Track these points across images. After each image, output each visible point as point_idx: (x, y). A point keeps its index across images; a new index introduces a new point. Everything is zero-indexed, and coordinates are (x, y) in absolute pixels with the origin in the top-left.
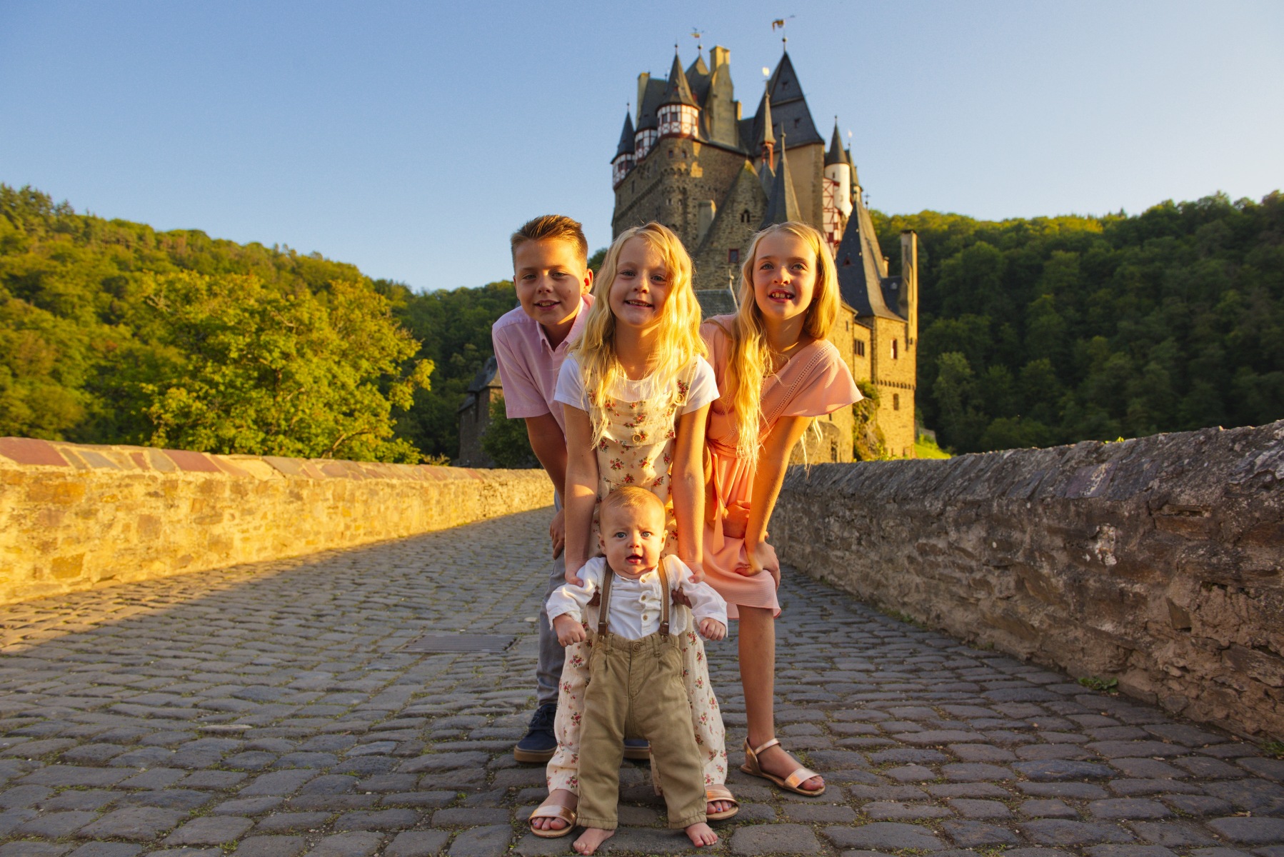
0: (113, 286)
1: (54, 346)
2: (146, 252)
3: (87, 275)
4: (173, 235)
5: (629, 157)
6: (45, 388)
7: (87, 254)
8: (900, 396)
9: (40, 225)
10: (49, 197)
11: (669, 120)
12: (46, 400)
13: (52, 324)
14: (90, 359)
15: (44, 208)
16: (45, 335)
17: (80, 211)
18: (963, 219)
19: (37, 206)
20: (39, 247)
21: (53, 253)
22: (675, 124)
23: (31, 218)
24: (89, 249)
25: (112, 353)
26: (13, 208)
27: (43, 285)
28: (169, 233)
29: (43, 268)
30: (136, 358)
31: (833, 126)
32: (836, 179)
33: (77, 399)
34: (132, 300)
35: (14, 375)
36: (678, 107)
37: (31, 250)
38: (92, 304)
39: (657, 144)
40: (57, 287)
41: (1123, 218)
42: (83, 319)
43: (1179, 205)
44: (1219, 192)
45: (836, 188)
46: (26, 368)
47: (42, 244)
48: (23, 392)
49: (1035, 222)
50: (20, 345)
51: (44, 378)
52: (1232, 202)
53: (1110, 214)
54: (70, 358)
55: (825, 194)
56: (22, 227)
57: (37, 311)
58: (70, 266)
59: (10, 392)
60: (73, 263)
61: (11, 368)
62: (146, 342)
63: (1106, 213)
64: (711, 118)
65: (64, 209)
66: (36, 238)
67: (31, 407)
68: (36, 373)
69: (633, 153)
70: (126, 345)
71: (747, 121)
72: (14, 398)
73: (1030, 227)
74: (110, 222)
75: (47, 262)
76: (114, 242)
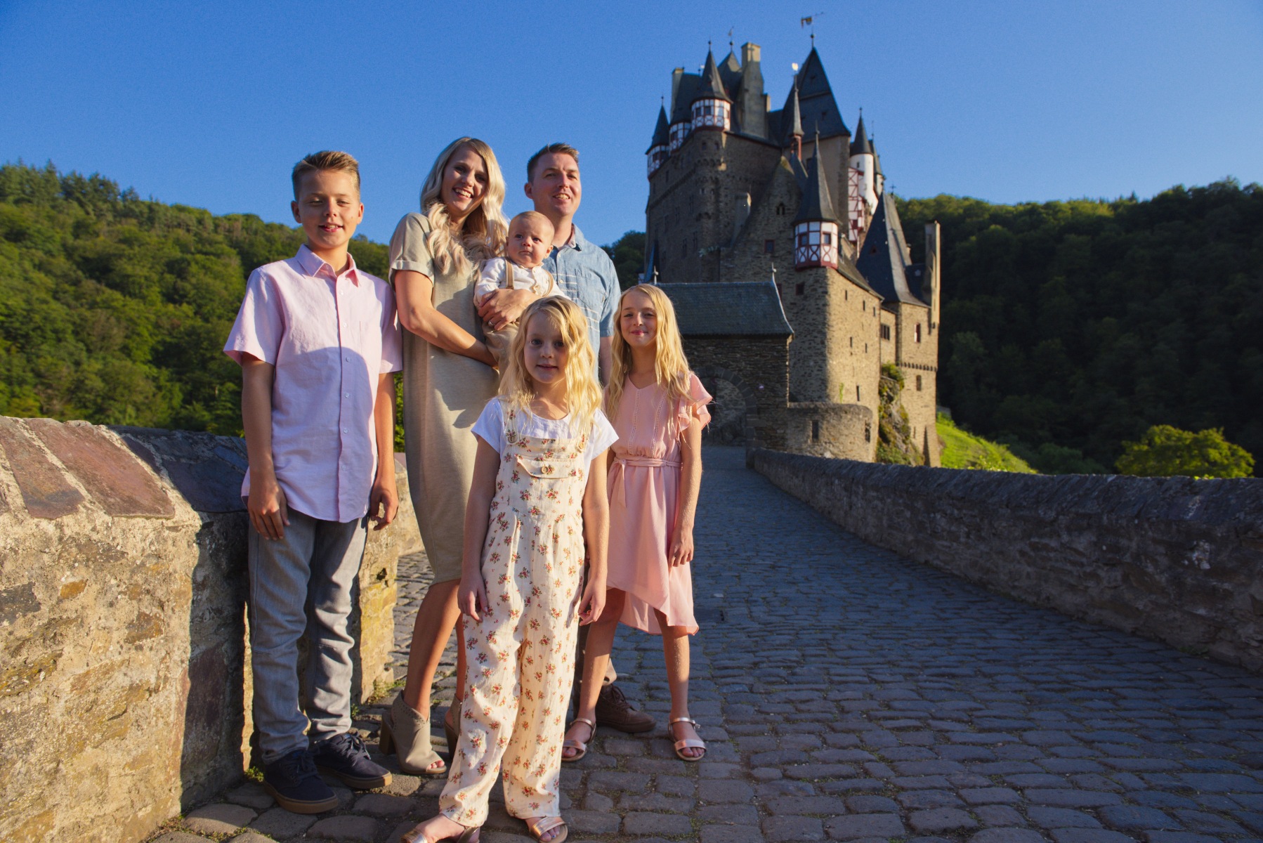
0: (177, 268)
1: (124, 324)
2: (205, 235)
3: (153, 258)
4: (229, 220)
5: (663, 148)
6: (117, 363)
7: (152, 237)
8: (923, 377)
9: (108, 210)
10: (116, 184)
11: (702, 113)
12: (118, 374)
13: (122, 303)
14: (156, 335)
15: (112, 195)
16: (116, 314)
17: (144, 197)
18: (979, 204)
19: (105, 192)
20: (109, 232)
21: (121, 237)
22: (709, 117)
23: (100, 204)
24: (153, 233)
25: (176, 330)
26: (84, 195)
27: (112, 267)
28: (225, 218)
29: (112, 251)
30: (199, 335)
31: (858, 118)
32: (860, 169)
33: (145, 373)
34: (194, 281)
35: (89, 351)
36: (712, 101)
37: (101, 234)
38: (157, 284)
39: (691, 136)
40: (125, 269)
41: (1134, 202)
42: (149, 298)
43: (1190, 190)
44: (1228, 177)
45: (860, 177)
46: (99, 345)
47: (111, 228)
48: (97, 366)
49: (1048, 206)
50: (94, 323)
51: (115, 353)
52: (1241, 188)
53: (1121, 198)
54: (139, 335)
55: (850, 183)
56: (92, 213)
57: (108, 291)
58: (137, 249)
59: (85, 366)
60: (139, 246)
61: (86, 345)
62: (207, 320)
63: (1118, 197)
64: (743, 111)
65: (129, 196)
66: (104, 223)
67: (104, 380)
68: (107, 349)
69: (667, 144)
70: (189, 322)
71: (776, 113)
72: (89, 372)
73: (1043, 211)
74: (172, 207)
75: (116, 245)
76: (176, 227)
